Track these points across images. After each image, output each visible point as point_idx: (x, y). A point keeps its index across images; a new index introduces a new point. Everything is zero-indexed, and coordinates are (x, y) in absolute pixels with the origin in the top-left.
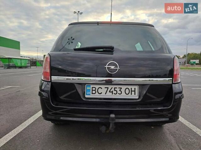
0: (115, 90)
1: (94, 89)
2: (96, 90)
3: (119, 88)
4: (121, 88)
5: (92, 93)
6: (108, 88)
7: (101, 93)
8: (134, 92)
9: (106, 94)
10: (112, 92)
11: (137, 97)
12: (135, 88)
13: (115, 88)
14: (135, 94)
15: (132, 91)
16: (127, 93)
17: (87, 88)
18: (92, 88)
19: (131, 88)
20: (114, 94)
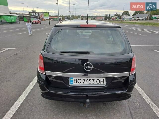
0: (90, 81)
1: (75, 80)
2: (77, 81)
3: (93, 79)
4: (94, 80)
5: (74, 83)
6: (85, 79)
7: (81, 83)
8: (103, 82)
9: (83, 83)
10: (88, 82)
11: (105, 85)
12: (103, 80)
13: (90, 79)
14: (103, 83)
15: (101, 81)
16: (98, 83)
17: (71, 80)
18: (74, 79)
19: (101, 80)
20: (89, 83)
